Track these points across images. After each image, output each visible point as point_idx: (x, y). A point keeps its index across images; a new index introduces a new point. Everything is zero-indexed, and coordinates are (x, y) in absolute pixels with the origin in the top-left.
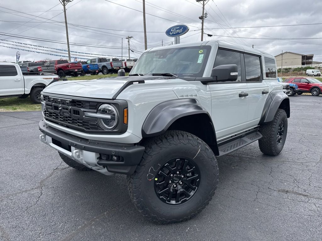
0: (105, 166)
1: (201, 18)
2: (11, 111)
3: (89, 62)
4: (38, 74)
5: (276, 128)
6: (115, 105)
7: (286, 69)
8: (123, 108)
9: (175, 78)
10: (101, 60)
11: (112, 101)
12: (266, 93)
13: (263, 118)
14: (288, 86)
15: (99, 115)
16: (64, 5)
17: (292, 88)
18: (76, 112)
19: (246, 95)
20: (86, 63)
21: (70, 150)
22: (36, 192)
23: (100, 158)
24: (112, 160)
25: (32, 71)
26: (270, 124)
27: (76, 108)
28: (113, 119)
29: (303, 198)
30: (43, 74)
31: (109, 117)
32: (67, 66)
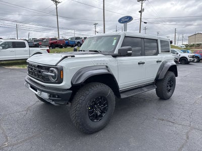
0: (53, 100)
1: (140, 12)
2: (22, 68)
3: (70, 39)
4: (38, 47)
5: (166, 83)
6: (56, 68)
7: (198, 44)
8: (60, 70)
9: (99, 53)
10: (77, 38)
11: (55, 67)
12: (160, 62)
13: (158, 76)
14: (193, 56)
15: (49, 74)
16: (56, 5)
17: (197, 57)
18: (40, 72)
19: (143, 63)
20: (68, 40)
21: (37, 91)
22: (24, 113)
23: (50, 96)
24: (55, 97)
25: (36, 45)
26: (162, 80)
27: (39, 69)
28: (55, 75)
29: (171, 124)
30: (41, 47)
31: (53, 75)
32: (57, 42)
